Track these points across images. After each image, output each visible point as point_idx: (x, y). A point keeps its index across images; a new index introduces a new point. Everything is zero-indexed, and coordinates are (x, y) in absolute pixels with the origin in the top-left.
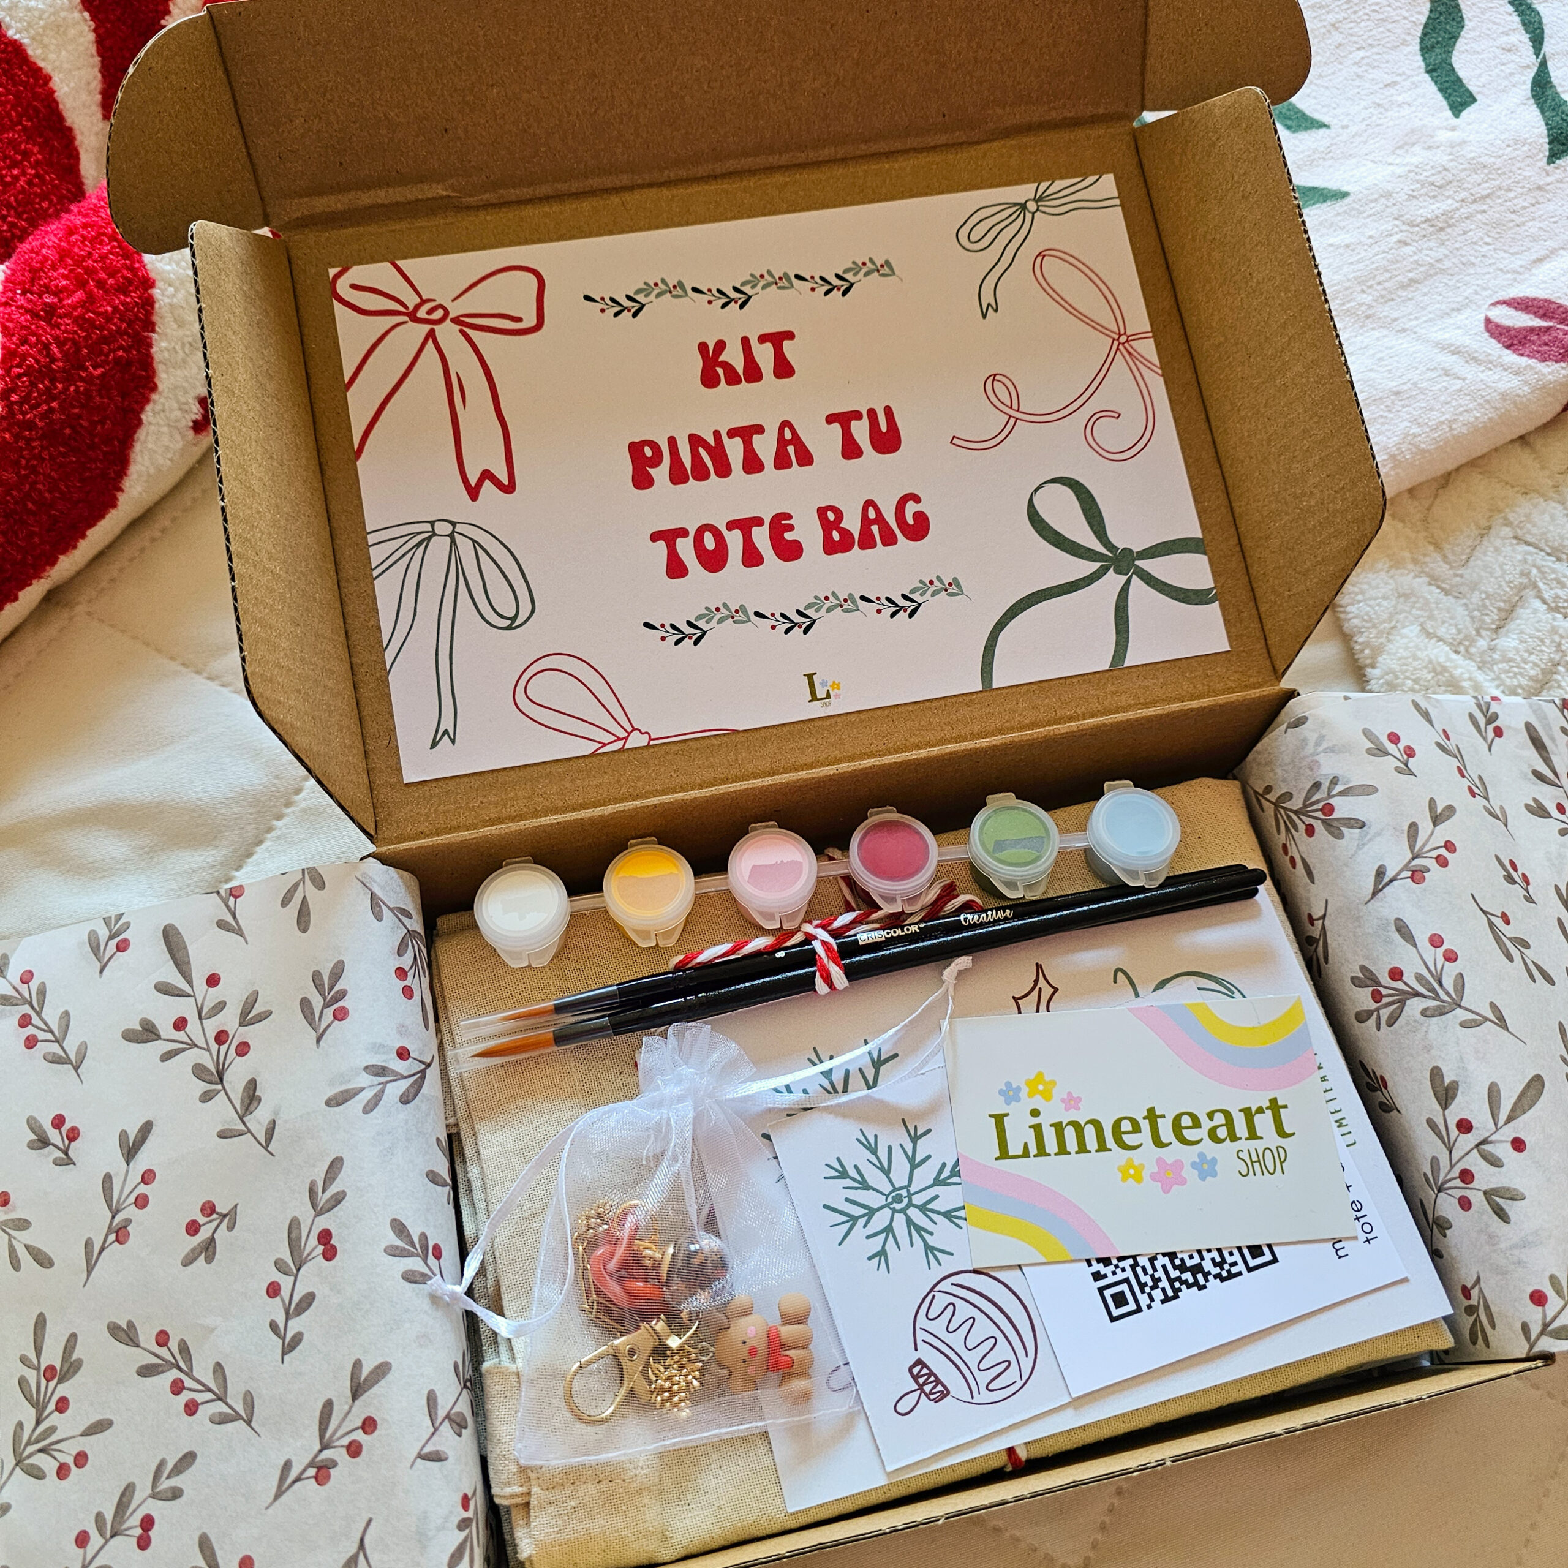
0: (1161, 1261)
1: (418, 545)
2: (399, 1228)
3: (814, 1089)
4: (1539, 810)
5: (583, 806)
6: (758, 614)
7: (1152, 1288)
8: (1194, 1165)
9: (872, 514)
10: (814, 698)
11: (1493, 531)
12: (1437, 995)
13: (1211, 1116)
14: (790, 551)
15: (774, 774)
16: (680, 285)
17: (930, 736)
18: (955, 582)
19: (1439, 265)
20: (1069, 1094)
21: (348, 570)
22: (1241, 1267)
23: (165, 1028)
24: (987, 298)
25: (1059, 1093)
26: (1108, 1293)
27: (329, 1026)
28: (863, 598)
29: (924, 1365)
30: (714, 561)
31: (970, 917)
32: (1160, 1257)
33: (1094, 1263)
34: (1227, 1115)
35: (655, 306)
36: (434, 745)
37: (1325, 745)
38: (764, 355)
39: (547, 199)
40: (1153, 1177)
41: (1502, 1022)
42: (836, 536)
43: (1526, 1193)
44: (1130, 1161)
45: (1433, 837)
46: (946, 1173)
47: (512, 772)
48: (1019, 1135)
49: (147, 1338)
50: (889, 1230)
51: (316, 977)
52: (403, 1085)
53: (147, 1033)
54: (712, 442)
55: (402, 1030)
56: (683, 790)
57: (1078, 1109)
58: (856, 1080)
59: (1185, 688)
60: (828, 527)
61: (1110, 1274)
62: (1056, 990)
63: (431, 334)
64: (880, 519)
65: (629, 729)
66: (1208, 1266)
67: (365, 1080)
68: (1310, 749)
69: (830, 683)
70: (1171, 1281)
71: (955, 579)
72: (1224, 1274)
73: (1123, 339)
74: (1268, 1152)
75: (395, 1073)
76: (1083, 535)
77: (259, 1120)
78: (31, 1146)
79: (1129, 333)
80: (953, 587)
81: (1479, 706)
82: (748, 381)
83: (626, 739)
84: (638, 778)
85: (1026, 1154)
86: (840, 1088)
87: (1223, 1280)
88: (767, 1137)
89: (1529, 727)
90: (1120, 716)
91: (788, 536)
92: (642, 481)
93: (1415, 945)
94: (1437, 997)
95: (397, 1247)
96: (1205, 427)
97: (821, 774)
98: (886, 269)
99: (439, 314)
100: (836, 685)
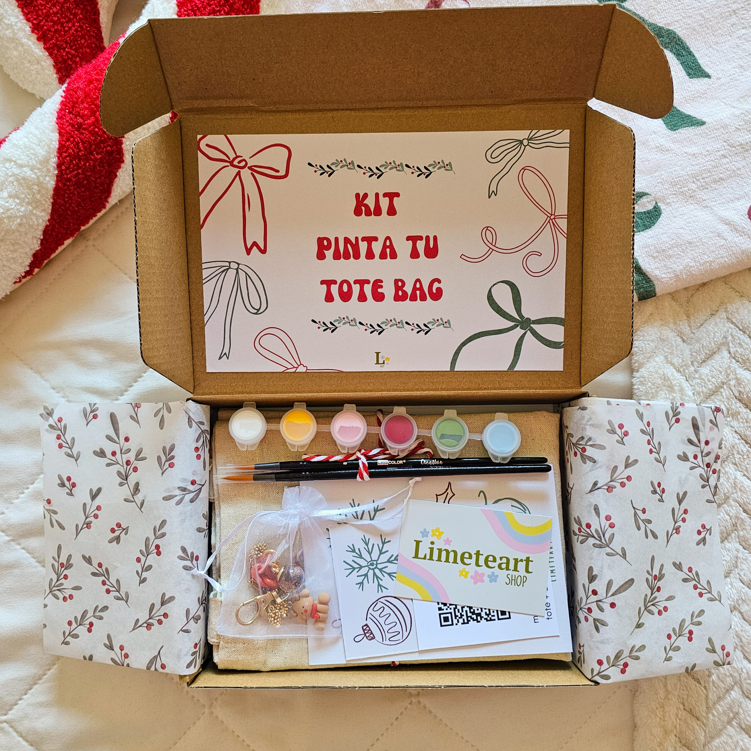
0: (466, 609)
1: (223, 272)
2: (184, 550)
3: (350, 516)
4: (684, 458)
5: (276, 392)
6: (360, 323)
7: (459, 618)
8: (489, 576)
9: (418, 286)
10: (378, 363)
11: (718, 315)
12: (601, 539)
13: (501, 558)
14: (379, 297)
15: (355, 392)
16: (352, 163)
17: (423, 387)
18: (448, 322)
19: (738, 172)
20: (448, 538)
21: (193, 279)
22: (496, 617)
23: (109, 454)
24: (493, 188)
25: (444, 537)
26: (442, 616)
27: (167, 469)
28: (407, 323)
29: (368, 626)
30: (346, 297)
31: (424, 461)
32: (466, 607)
33: (440, 604)
34: (508, 560)
35: (340, 172)
36: (220, 358)
37: (591, 422)
38: (384, 203)
39: (298, 111)
40: (472, 577)
41: (624, 556)
42: (400, 293)
43: (609, 624)
44: (464, 569)
45: (622, 473)
46: (393, 558)
47: (250, 374)
48: (424, 550)
49: (95, 563)
50: (366, 575)
51: (164, 448)
52: (192, 495)
53: (101, 454)
54: (354, 241)
55: (194, 473)
56: (317, 392)
57: (450, 545)
58: (366, 516)
59: (538, 384)
60: (398, 288)
61: (445, 609)
62: (454, 495)
63: (238, 174)
64: (421, 289)
65: (299, 364)
66: (483, 614)
67: (178, 492)
68: (584, 422)
69: (385, 357)
70: (467, 617)
71: (448, 320)
72: (489, 619)
73: (553, 217)
74: (519, 577)
75: (189, 490)
76: (510, 309)
77: (139, 498)
78: (59, 485)
79: (556, 215)
80: (447, 324)
81: (672, 408)
82: (375, 215)
83: (297, 368)
84: (300, 385)
85: (425, 558)
86: (359, 517)
87: (487, 621)
88: (328, 530)
89: (694, 419)
91: (380, 290)
92: (321, 256)
93: (599, 517)
94: (601, 541)
95: (182, 557)
96: (580, 265)
97: (374, 395)
98: (448, 167)
99: (243, 164)
100: (388, 359)
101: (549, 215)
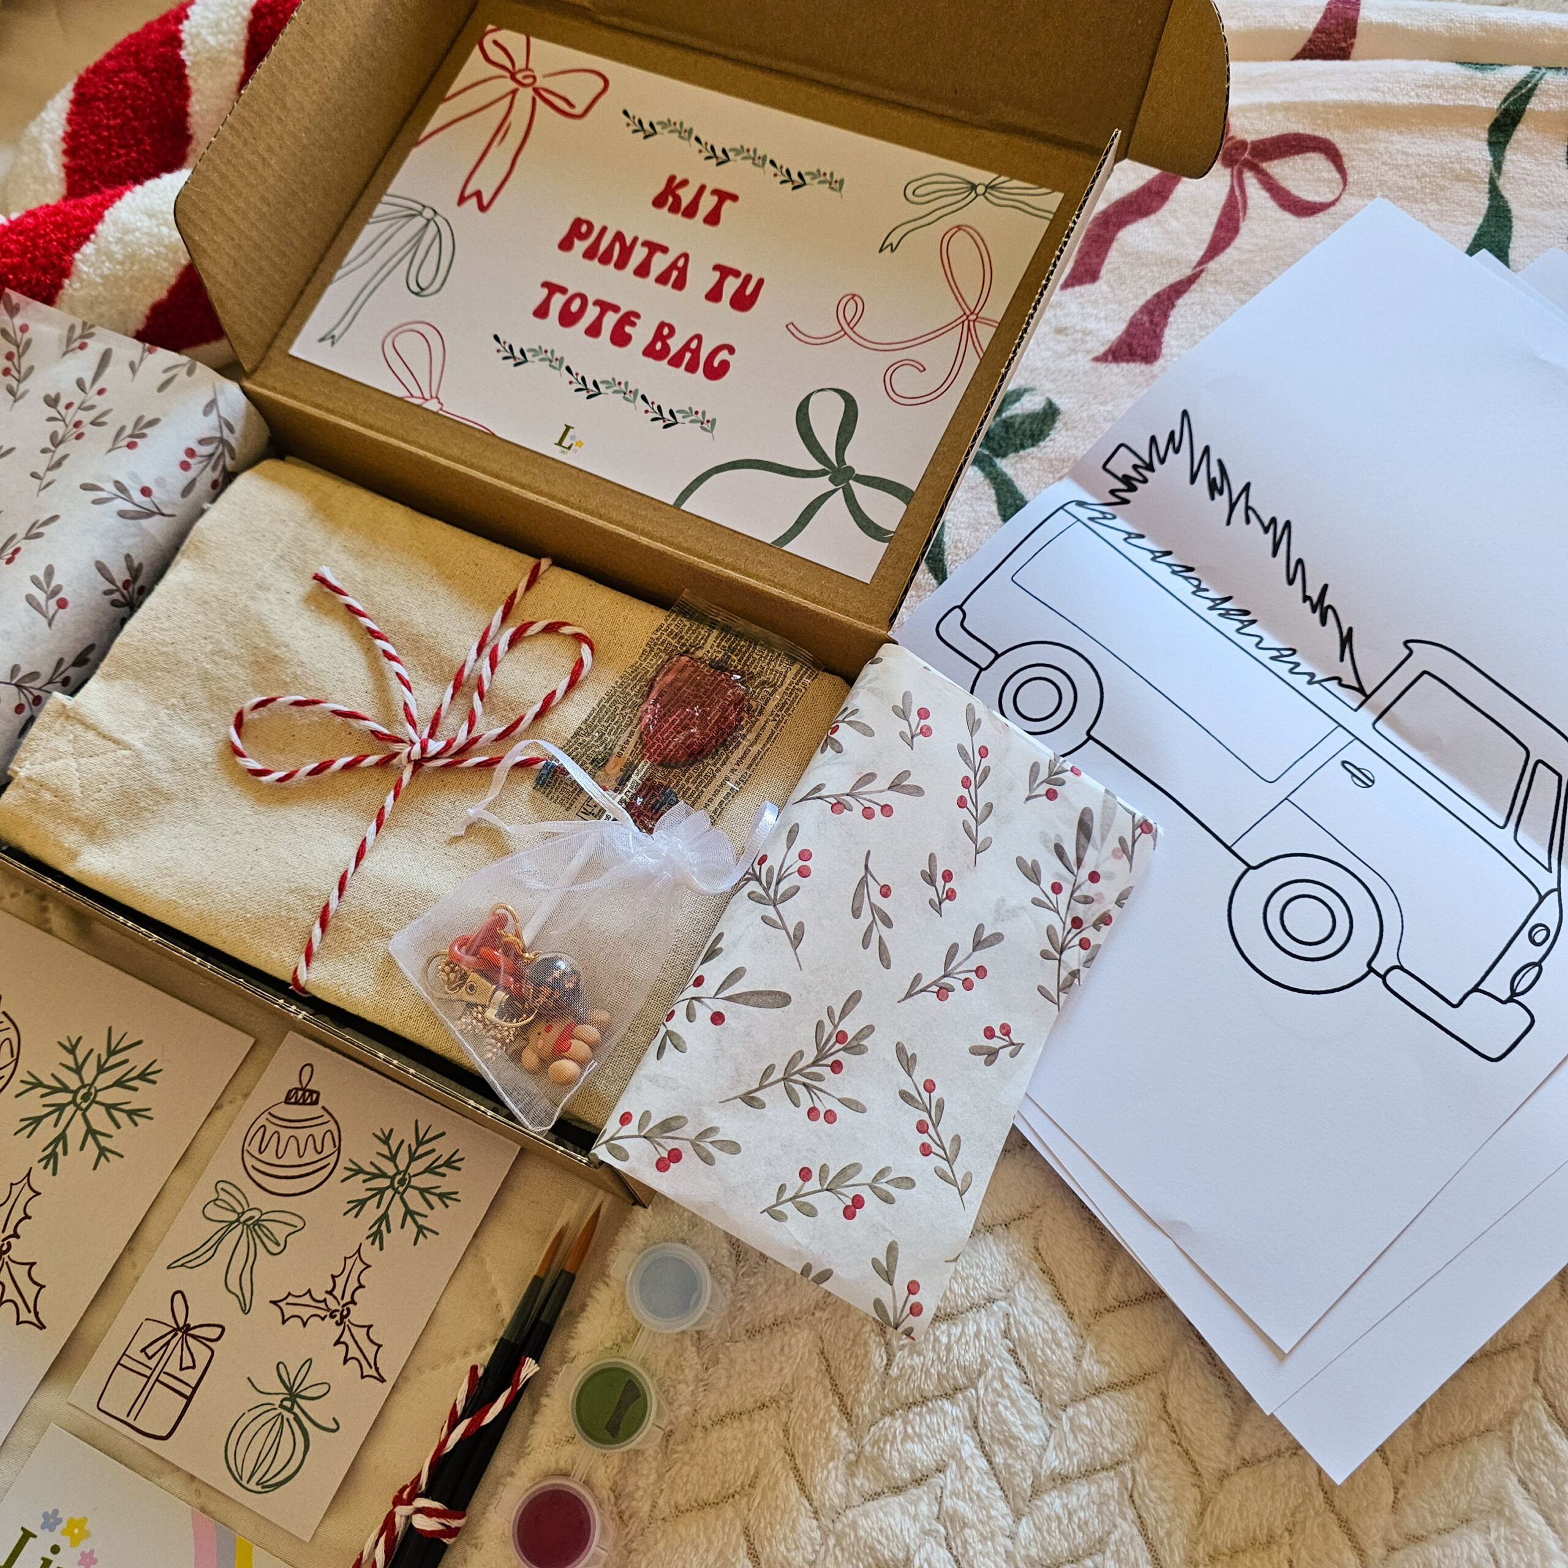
1: (406, 216)
2: (50, 572)
4: (1031, 872)
5: (371, 427)
6: (568, 369)
9: (694, 345)
10: (560, 444)
12: (769, 888)
14: (621, 339)
15: (496, 477)
16: (690, 131)
17: (614, 515)
18: (713, 422)
21: (358, 211)
23: (62, 404)
24: (894, 239)
27: (122, 447)
28: (643, 397)
30: (568, 318)
35: (664, 137)
36: (322, 340)
37: (874, 684)
38: (708, 203)
39: (651, 38)
41: (796, 939)
42: (659, 346)
43: (688, 1051)
45: (879, 793)
51: (140, 418)
52: (128, 506)
53: (53, 401)
54: (628, 242)
55: (160, 482)
56: (435, 453)
59: (814, 590)
60: (659, 336)
63: (514, 92)
64: (696, 353)
65: (434, 395)
67: (111, 488)
69: (577, 440)
71: (714, 420)
73: (973, 317)
75: (130, 497)
76: (827, 439)
77: (51, 475)
79: (980, 315)
80: (708, 424)
81: (1051, 765)
82: (683, 215)
83: (427, 400)
84: (415, 430)
89: (1087, 814)
90: (752, 582)
91: (628, 329)
92: (566, 245)
93: (789, 848)
94: (767, 890)
95: (38, 579)
97: (524, 496)
98: (838, 186)
99: (529, 81)
100: (580, 444)
101: (968, 313)
